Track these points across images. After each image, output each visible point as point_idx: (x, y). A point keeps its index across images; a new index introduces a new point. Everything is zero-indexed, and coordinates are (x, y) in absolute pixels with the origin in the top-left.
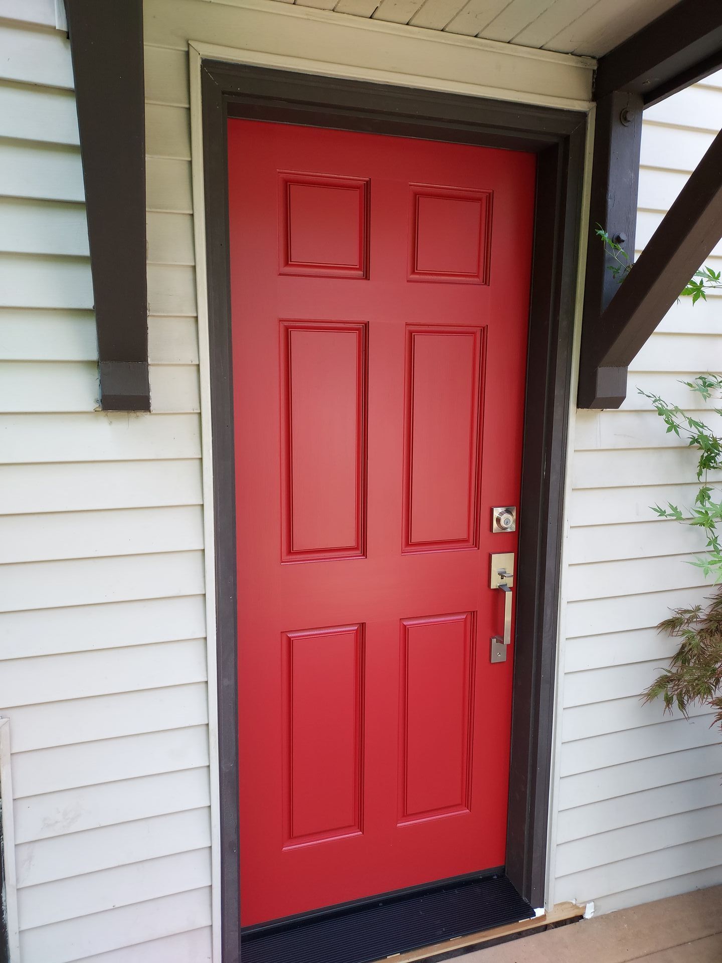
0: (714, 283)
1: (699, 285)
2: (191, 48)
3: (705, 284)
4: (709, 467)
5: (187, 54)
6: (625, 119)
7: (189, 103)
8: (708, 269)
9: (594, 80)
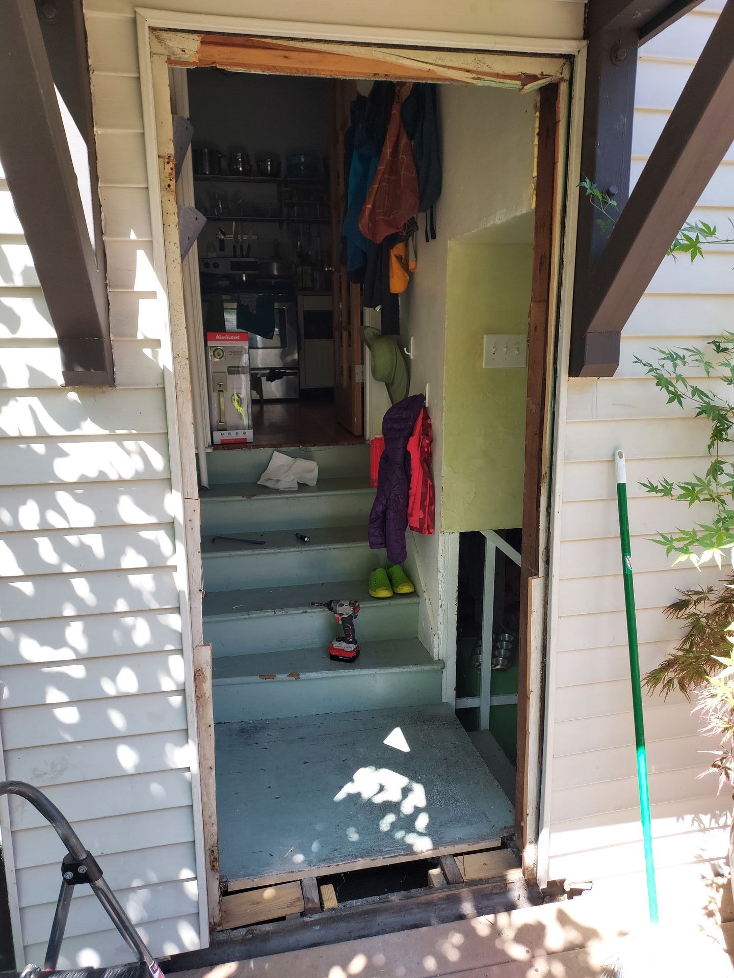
0: (709, 239)
1: (695, 240)
2: (137, 15)
3: (701, 239)
4: (722, 439)
5: (134, 21)
6: (616, 57)
7: (139, 73)
8: (702, 223)
9: (586, 15)
